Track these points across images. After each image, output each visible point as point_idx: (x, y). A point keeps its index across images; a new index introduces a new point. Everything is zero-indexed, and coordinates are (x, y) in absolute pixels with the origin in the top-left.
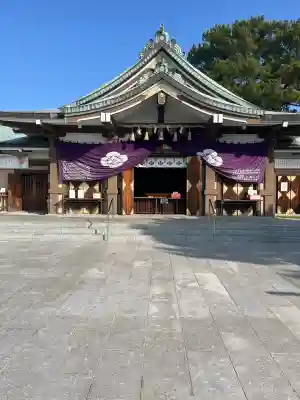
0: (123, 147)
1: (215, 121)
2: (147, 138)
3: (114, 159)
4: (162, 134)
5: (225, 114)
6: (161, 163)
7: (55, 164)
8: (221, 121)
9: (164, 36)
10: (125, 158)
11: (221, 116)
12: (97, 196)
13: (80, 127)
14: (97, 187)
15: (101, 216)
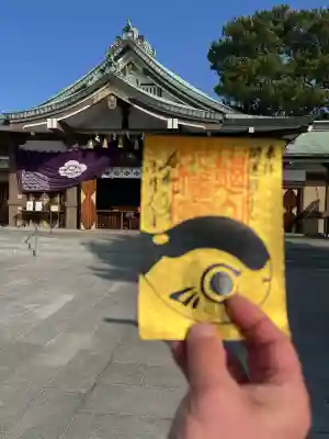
0: (83, 156)
1: (170, 127)
2: (105, 145)
3: (73, 168)
4: (121, 141)
5: (180, 118)
6: (127, 173)
7: (15, 175)
8: (176, 127)
9: (132, 32)
10: (84, 167)
11: (176, 120)
12: (55, 208)
13: (32, 134)
14: (58, 199)
15: (62, 230)
